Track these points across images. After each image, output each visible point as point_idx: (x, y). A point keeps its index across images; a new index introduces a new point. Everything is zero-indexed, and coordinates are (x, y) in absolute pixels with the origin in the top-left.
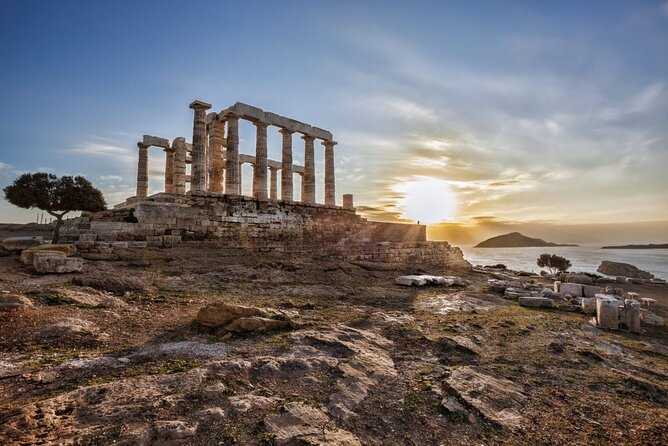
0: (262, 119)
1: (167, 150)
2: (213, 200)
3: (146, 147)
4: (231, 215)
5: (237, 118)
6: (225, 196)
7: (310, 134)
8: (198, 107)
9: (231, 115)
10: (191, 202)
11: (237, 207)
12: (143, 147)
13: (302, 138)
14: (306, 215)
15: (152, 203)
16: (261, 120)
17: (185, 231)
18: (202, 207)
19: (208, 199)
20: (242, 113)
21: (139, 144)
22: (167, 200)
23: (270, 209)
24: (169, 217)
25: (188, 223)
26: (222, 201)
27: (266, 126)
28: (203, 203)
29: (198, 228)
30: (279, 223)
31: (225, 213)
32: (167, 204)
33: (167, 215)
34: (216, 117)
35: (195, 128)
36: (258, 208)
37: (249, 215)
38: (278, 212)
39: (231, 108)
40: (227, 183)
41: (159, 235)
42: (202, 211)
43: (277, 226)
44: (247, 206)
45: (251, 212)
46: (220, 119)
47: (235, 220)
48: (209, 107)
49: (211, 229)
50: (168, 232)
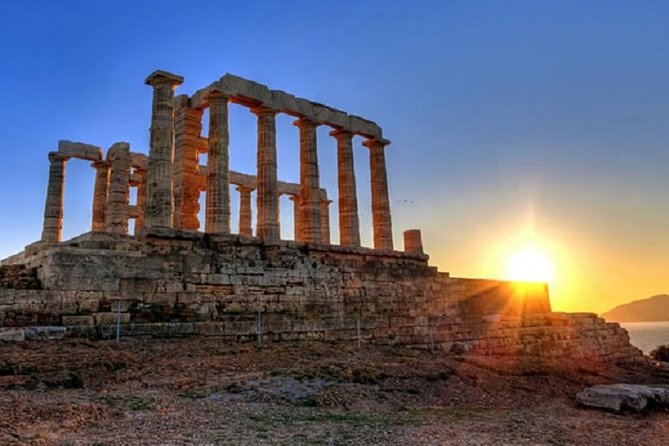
0: (267, 102)
1: (98, 163)
2: (184, 244)
3: (63, 160)
4: (218, 271)
5: (226, 100)
6: (207, 236)
7: (346, 127)
8: (161, 81)
9: (217, 96)
10: (146, 249)
11: (228, 256)
12: (57, 161)
13: (332, 134)
14: (347, 269)
15: (77, 251)
16: (263, 105)
17: (135, 303)
18: (165, 257)
19: (176, 243)
20: (234, 93)
21: (52, 155)
22: (102, 246)
23: (284, 258)
24: (107, 276)
25: (142, 288)
26: (202, 247)
27: (273, 113)
28: (168, 249)
29: (160, 298)
30: (300, 284)
31: (207, 268)
32: (103, 252)
33: (101, 272)
34: (187, 102)
35: (154, 118)
36: (263, 258)
37: (250, 270)
38: (299, 264)
39: (216, 84)
40: (208, 213)
41: (87, 312)
42: (166, 265)
43: (297, 290)
44: (243, 254)
45: (252, 264)
46: (195, 104)
47: (225, 280)
48: (179, 81)
49: (184, 299)
50: (104, 306)
